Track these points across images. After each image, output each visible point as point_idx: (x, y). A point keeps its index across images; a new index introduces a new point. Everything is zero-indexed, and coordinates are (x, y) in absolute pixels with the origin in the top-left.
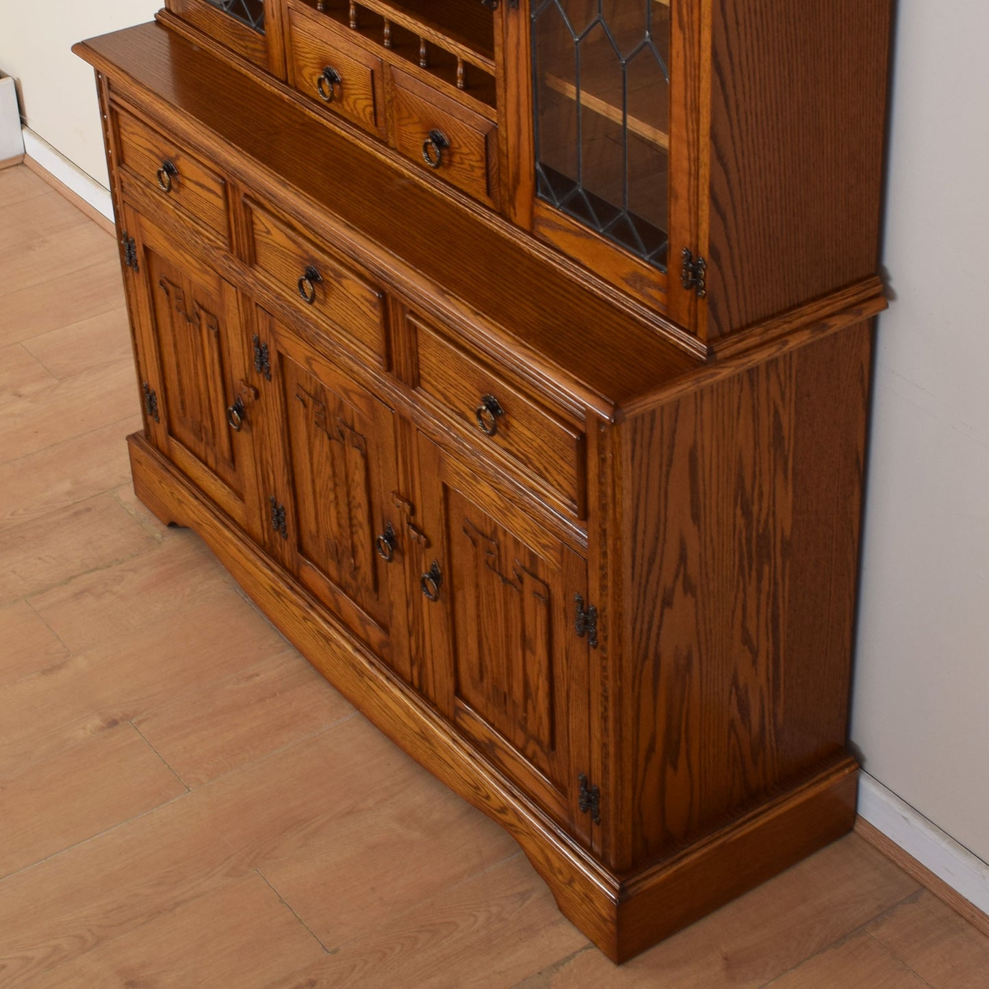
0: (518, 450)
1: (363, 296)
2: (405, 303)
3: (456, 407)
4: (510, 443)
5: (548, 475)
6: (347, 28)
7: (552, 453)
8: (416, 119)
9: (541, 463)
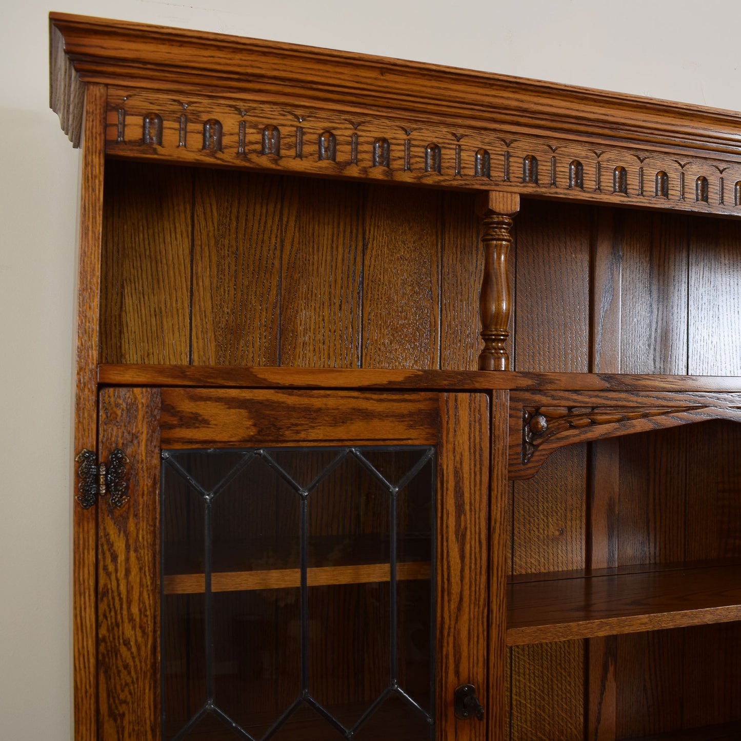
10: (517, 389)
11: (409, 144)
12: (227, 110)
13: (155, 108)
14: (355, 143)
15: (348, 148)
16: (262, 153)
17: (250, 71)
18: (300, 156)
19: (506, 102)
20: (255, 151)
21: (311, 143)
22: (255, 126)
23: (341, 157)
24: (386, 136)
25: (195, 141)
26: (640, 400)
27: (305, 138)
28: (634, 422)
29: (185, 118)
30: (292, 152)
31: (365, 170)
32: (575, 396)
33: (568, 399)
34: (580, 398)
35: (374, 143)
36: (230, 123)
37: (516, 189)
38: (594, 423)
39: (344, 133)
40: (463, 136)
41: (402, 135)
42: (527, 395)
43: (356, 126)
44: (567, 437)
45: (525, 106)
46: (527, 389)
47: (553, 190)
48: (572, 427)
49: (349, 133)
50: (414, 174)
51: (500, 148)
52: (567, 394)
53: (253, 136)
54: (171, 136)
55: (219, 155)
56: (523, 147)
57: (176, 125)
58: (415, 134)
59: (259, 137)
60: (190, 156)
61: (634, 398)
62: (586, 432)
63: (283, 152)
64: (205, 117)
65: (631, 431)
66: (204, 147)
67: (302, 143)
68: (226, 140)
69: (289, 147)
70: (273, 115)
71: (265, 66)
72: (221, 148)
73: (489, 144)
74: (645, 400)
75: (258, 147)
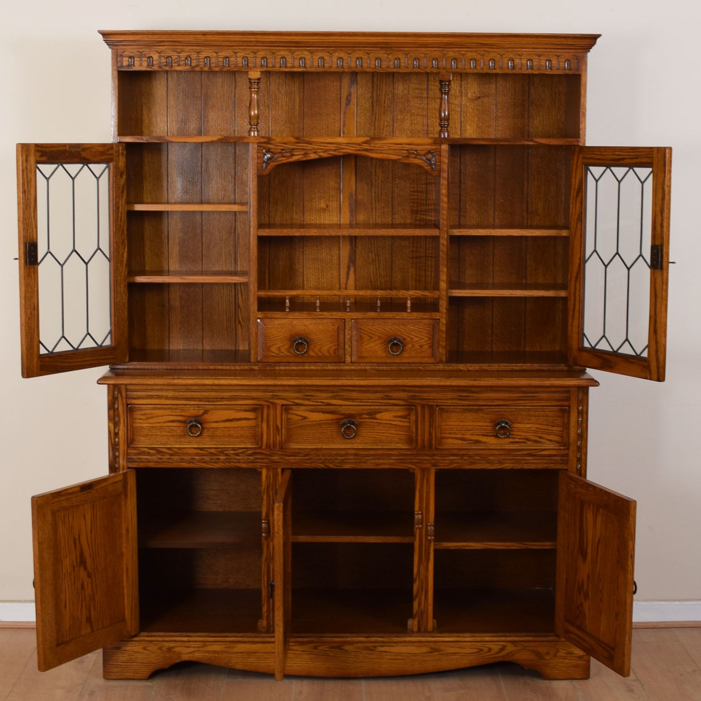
0: (519, 439)
1: (395, 416)
2: (432, 403)
3: (472, 440)
4: (514, 438)
5: (541, 440)
6: (314, 313)
7: (545, 427)
8: (377, 338)
9: (537, 436)
10: (260, 143)
11: (218, 57)
12: (155, 52)
13: (131, 54)
14: (198, 59)
15: (195, 61)
16: (166, 66)
17: (160, 40)
18: (179, 65)
19: (252, 40)
20: (164, 65)
21: (183, 61)
22: (163, 57)
23: (193, 65)
24: (209, 55)
25: (145, 64)
26: (313, 146)
27: (181, 59)
28: (310, 155)
29: (141, 55)
30: (177, 65)
31: (201, 68)
32: (284, 145)
33: (281, 146)
34: (286, 146)
35: (204, 59)
36: (155, 57)
37: (258, 70)
38: (293, 155)
39: (194, 56)
40: (237, 52)
41: (215, 55)
42: (265, 145)
43: (198, 53)
44: (281, 160)
45: (258, 40)
46: (264, 143)
47: (274, 69)
48: (283, 156)
49: (195, 56)
50: (219, 68)
51: (252, 55)
52: (281, 145)
53: (163, 60)
54: (137, 63)
55: (153, 68)
56: (261, 54)
57: (139, 59)
58: (220, 54)
59: (165, 60)
60: (143, 69)
61: (310, 146)
62: (289, 159)
63: (173, 65)
64: (148, 56)
65: (309, 158)
66: (148, 65)
67: (180, 61)
68: (154, 63)
69: (175, 63)
70: (170, 53)
71: (164, 38)
72: (153, 66)
73: (248, 54)
74: (315, 147)
75: (165, 64)
